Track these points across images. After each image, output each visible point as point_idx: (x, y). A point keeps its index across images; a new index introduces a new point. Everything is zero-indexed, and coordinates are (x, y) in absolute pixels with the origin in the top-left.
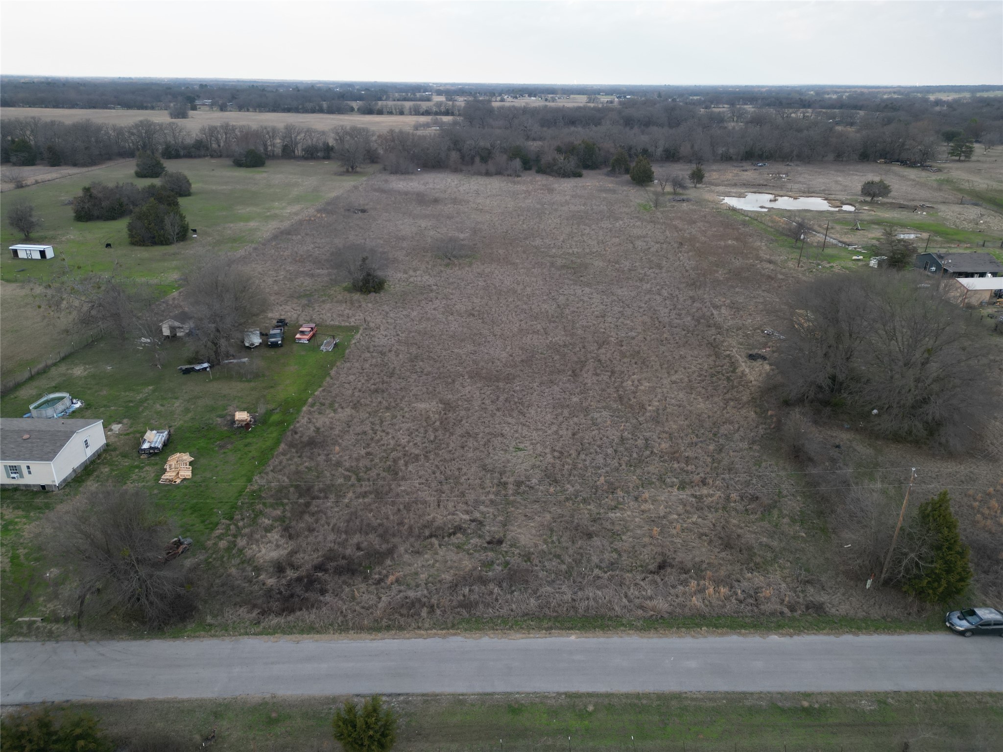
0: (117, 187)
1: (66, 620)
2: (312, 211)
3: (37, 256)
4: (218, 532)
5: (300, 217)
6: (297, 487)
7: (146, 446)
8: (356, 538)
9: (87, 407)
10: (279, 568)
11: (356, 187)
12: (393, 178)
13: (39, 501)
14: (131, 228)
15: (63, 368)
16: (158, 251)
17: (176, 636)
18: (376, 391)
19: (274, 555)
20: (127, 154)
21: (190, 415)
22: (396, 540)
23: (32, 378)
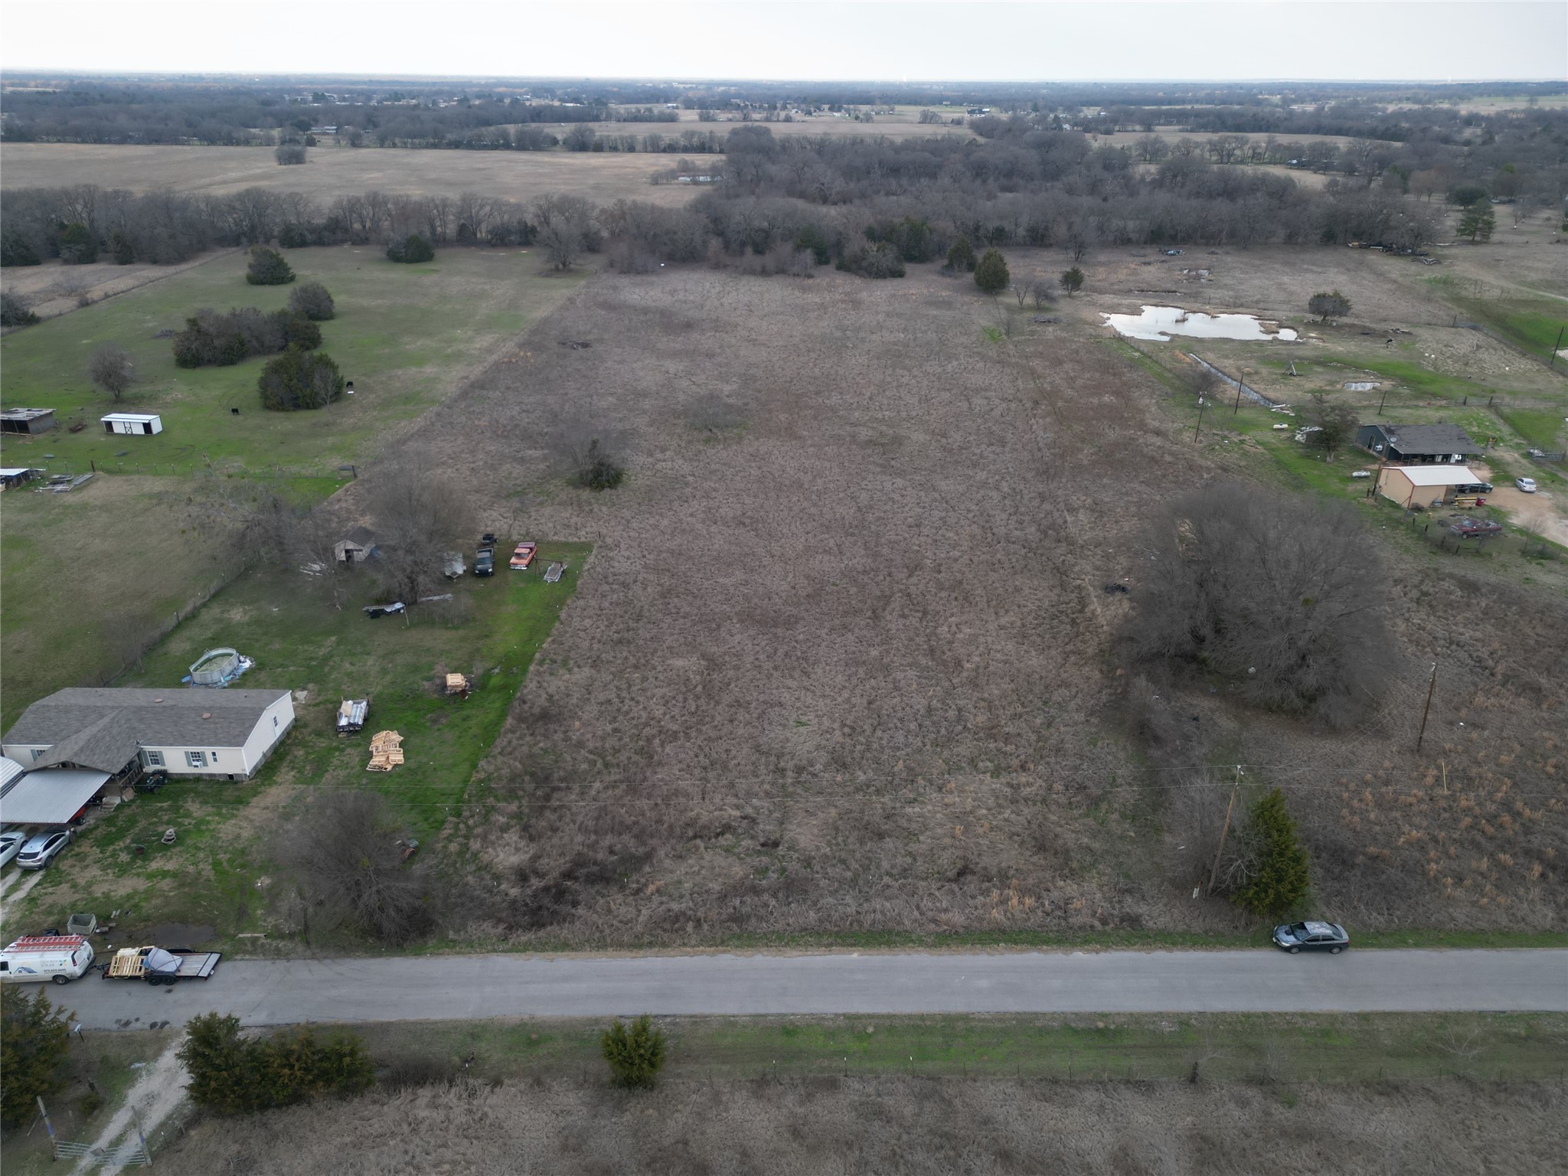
0: (234, 315)
1: (292, 936)
2: (510, 346)
3: (140, 431)
4: (446, 832)
5: (495, 357)
6: (533, 775)
7: (343, 722)
8: (608, 840)
9: (259, 667)
10: (522, 876)
11: (571, 300)
12: (624, 281)
13: (229, 793)
14: (264, 384)
15: (215, 611)
16: (302, 420)
17: (418, 952)
18: (620, 642)
19: (515, 860)
20: (232, 240)
21: (388, 678)
22: (654, 842)
23: (179, 626)
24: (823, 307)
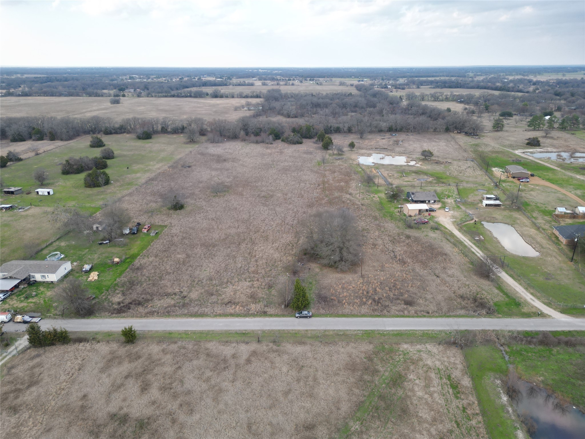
0: (80, 158)
1: (59, 315)
2: (166, 167)
3: (47, 194)
4: (103, 294)
5: (160, 171)
6: (130, 282)
7: (84, 269)
8: (143, 296)
9: (66, 257)
10: (119, 303)
11: (191, 152)
12: (211, 145)
13: (51, 286)
14: (85, 179)
15: (57, 243)
16: (96, 190)
17: (88, 318)
18: (165, 251)
19: (119, 300)
20: (87, 132)
21: (100, 259)
22: (154, 297)
23: (47, 247)
24: (271, 154)
